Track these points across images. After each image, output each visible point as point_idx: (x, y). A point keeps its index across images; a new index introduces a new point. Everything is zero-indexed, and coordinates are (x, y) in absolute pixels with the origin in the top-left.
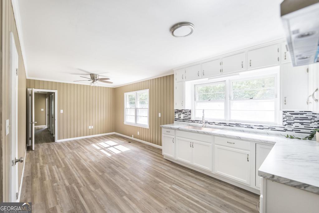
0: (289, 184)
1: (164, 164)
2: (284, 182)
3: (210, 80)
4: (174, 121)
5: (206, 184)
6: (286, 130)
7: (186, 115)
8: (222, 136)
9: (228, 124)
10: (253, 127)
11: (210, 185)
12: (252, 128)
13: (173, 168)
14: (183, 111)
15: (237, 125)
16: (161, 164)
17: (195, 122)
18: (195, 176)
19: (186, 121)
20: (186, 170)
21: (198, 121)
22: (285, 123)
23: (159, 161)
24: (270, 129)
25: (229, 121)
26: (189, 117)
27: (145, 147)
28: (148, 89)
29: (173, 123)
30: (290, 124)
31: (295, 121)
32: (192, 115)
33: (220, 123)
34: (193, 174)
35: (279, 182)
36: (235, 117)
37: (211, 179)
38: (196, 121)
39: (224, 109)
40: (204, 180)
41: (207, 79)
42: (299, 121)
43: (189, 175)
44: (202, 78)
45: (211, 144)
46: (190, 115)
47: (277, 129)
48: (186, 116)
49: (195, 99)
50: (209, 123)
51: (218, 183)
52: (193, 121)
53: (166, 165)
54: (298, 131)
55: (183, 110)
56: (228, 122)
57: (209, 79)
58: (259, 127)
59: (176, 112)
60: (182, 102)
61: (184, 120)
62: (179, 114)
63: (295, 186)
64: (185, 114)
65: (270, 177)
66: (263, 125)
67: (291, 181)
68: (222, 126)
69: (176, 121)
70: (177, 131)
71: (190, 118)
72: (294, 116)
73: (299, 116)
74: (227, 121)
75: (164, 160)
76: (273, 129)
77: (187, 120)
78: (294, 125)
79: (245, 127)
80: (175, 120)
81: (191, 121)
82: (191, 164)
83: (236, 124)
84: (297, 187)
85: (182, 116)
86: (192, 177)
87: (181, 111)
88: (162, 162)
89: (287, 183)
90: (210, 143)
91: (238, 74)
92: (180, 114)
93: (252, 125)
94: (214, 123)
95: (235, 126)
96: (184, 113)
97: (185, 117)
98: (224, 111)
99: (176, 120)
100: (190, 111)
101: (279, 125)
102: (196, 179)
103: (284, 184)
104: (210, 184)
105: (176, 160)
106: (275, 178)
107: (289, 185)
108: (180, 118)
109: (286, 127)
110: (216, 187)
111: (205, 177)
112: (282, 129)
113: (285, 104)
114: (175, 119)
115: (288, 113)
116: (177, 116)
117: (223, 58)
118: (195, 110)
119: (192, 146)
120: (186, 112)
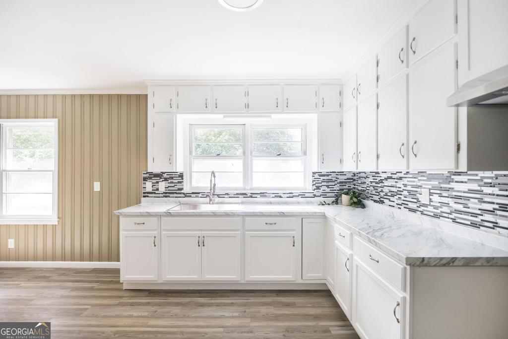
0: (439, 264)
1: (132, 304)
2: (434, 263)
3: (226, 119)
4: (143, 199)
5: (238, 308)
6: (315, 196)
7: (171, 183)
8: (258, 215)
9: (249, 195)
10: (282, 195)
11: (246, 306)
12: (281, 197)
13: (159, 305)
14: (165, 176)
15: (263, 194)
16: (123, 308)
17: (192, 195)
18: (213, 301)
19: (171, 195)
20: (190, 297)
21: (199, 193)
22: (314, 187)
23: (117, 301)
24: (300, 196)
25: (251, 189)
26: (179, 186)
27: (44, 277)
28: (56, 120)
29: (139, 202)
30: (318, 188)
31: (323, 184)
32: (184, 183)
33: (237, 194)
34: (208, 299)
35: (430, 266)
36: (259, 182)
37: (240, 294)
38: (193, 193)
39: (242, 171)
40: (231, 301)
41: (221, 116)
42: (325, 184)
43: (202, 305)
44: (213, 113)
45: (239, 232)
46: (181, 182)
47: (307, 195)
48: (173, 185)
49: (191, 152)
50: (218, 196)
51: (252, 296)
52: (186, 195)
53: (139, 304)
54: (324, 195)
55: (163, 173)
56: (249, 192)
57: (224, 117)
58: (288, 195)
59: (145, 179)
60: (171, 155)
61: (166, 195)
62: (155, 181)
63: (444, 265)
64: (170, 181)
65: (421, 263)
66: (292, 192)
67: (441, 259)
68: (241, 199)
69: (148, 196)
70: (163, 218)
71: (182, 189)
72: (322, 178)
73: (326, 178)
74: (248, 190)
75: (126, 294)
76: (303, 195)
77: (173, 193)
78: (322, 188)
79: (273, 197)
80: (144, 197)
81: (183, 195)
82: (200, 280)
83: (261, 193)
84: (447, 265)
85: (162, 186)
86: (210, 306)
87: (159, 175)
88: (122, 301)
89: (437, 263)
90: (238, 230)
91: (270, 116)
92: (158, 182)
93: (280, 192)
94: (227, 194)
95: (259, 196)
96: (166, 179)
97: (170, 189)
98: (242, 173)
99: (146, 195)
100: (181, 176)
101: (309, 190)
102: (218, 305)
103: (435, 266)
104: (244, 305)
105: (161, 284)
106: (425, 262)
107: (439, 266)
108: (158, 190)
109: (315, 192)
110: (255, 304)
111: (229, 294)
112: (311, 195)
113: (323, 163)
114: (144, 193)
115: (317, 174)
116: (149, 186)
117: (250, 85)
118: (191, 172)
119: (201, 243)
120: (172, 178)
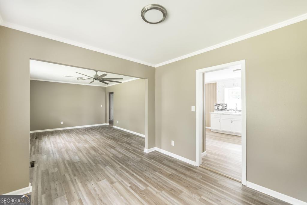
14: (221, 105)
21: (232, 110)
29: (214, 112)
32: (227, 107)
38: (230, 110)
48: (223, 107)
50: (239, 111)
52: (228, 110)
59: (215, 105)
61: (221, 110)
62: (218, 106)
70: (221, 115)
71: (226, 109)
77: (223, 110)
85: (220, 108)
87: (219, 104)
96: (221, 106)
99: (215, 110)
100: (226, 105)
116: (216, 107)
118: (229, 104)
119: (232, 122)
120: (223, 105)
